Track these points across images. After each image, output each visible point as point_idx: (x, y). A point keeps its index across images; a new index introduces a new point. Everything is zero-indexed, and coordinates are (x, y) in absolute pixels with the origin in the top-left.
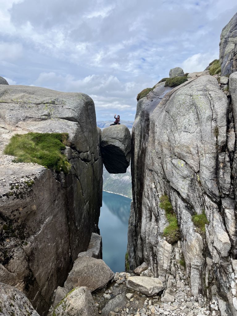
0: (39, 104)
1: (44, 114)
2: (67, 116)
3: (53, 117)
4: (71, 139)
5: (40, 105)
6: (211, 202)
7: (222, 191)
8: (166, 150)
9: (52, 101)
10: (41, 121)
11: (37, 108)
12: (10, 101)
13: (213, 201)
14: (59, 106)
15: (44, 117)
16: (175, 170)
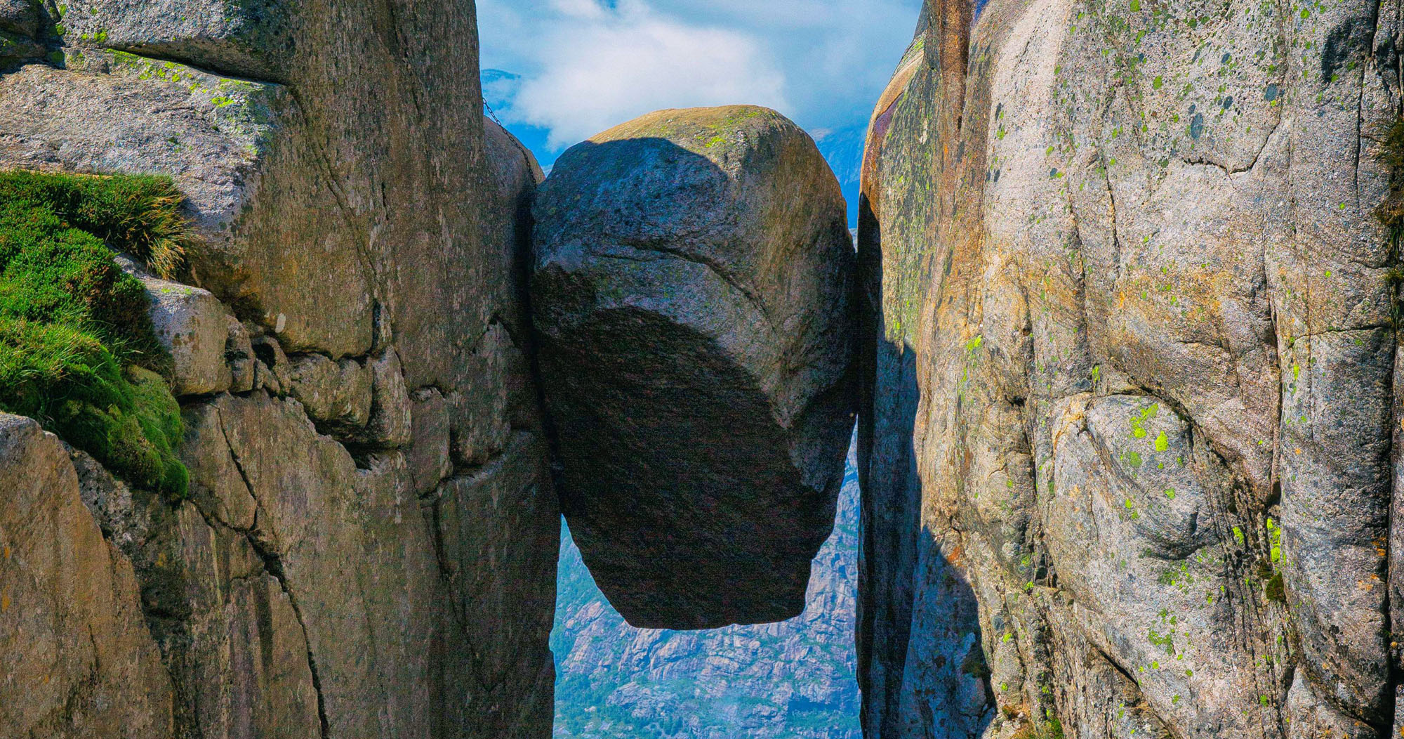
6: (1324, 714)
8: (1053, 326)
16: (1109, 493)
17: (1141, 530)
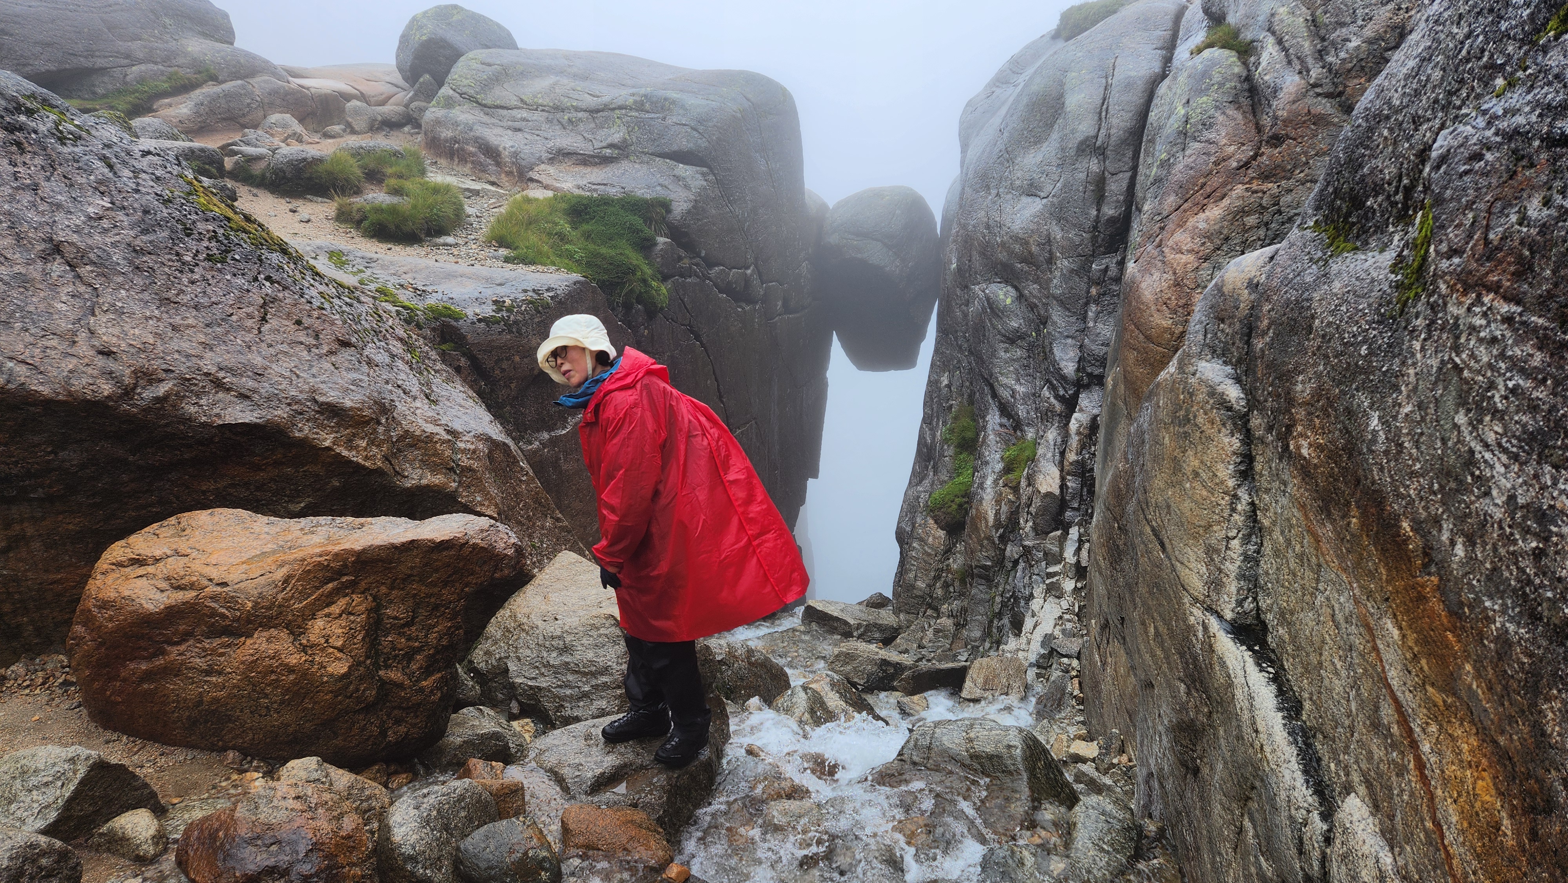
0: (598, 111)
1: (609, 140)
2: (675, 148)
3: (634, 152)
4: (679, 218)
5: (599, 114)
6: (1052, 400)
7: (1084, 368)
9: (635, 102)
10: (600, 163)
11: (593, 125)
12: (514, 102)
13: (1057, 397)
14: (652, 115)
15: (608, 151)
17: (999, 332)
